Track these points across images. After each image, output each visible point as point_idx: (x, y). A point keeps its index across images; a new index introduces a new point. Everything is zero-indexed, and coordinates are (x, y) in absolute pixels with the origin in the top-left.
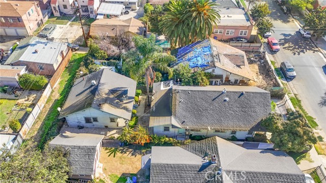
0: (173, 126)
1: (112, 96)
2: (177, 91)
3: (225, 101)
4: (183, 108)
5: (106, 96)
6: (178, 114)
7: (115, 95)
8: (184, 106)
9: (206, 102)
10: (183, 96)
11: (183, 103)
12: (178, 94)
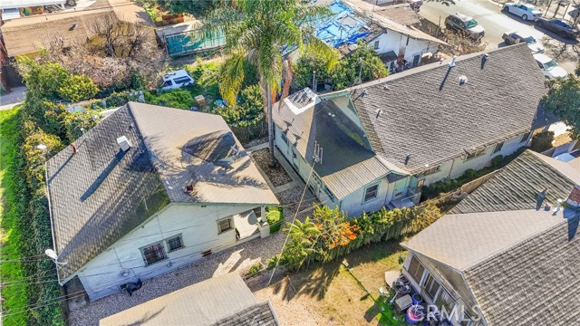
0: (392, 177)
1: (198, 162)
2: (360, 93)
3: (462, 83)
4: (390, 127)
5: (185, 165)
6: (387, 146)
7: (205, 155)
8: (390, 122)
9: (430, 97)
10: (377, 99)
11: (385, 118)
12: (365, 100)
